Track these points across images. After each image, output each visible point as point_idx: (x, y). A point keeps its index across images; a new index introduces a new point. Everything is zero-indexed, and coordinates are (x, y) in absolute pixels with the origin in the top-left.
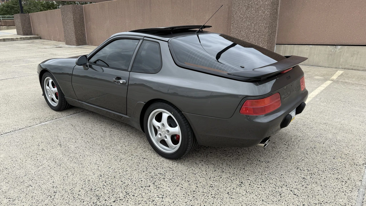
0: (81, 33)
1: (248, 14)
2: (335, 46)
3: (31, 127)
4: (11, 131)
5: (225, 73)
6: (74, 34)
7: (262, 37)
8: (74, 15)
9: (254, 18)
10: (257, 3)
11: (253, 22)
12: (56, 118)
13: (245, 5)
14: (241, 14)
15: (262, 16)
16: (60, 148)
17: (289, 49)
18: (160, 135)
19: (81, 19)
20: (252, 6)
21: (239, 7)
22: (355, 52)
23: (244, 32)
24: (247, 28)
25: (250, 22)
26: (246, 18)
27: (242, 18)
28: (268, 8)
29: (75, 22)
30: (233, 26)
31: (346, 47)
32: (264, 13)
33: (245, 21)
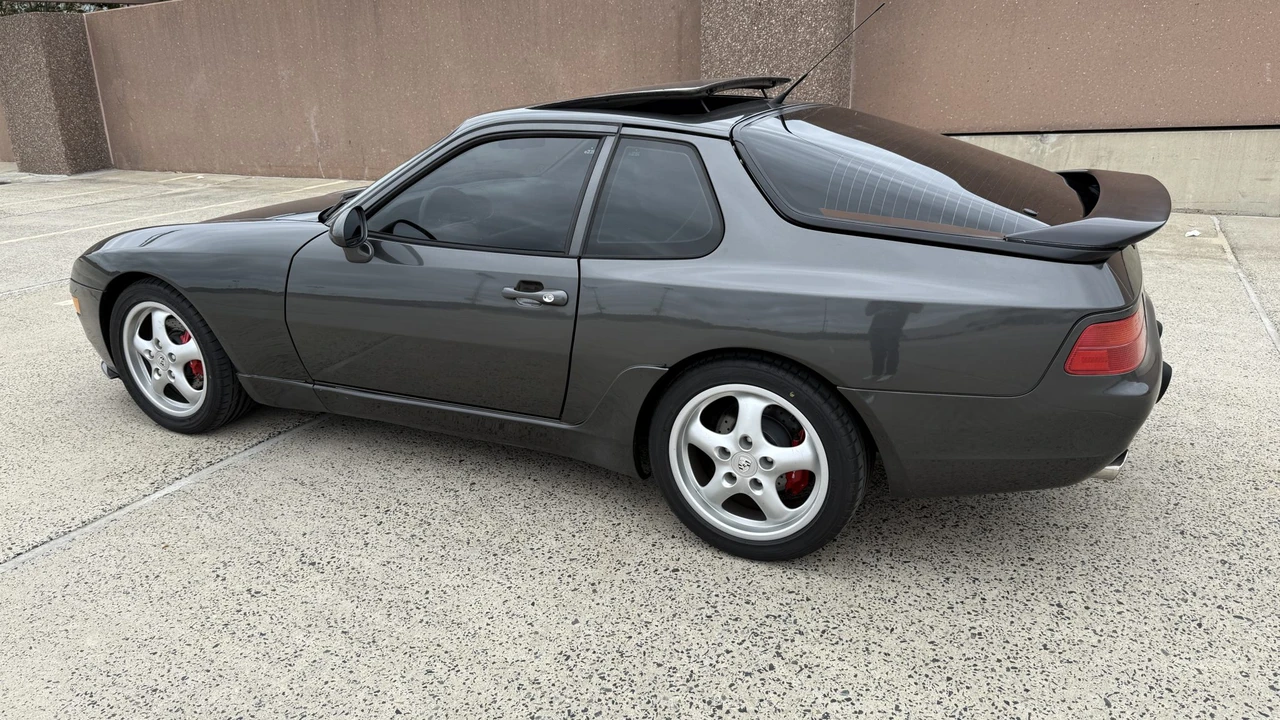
0: (85, 122)
1: (760, 38)
2: (1039, 136)
3: (128, 509)
4: (53, 536)
5: (995, 239)
6: (54, 130)
8: (49, 55)
9: (781, 50)
12: (210, 464)
13: (746, 8)
14: (735, 39)
15: (808, 45)
16: (319, 577)
18: (730, 477)
19: (78, 69)
20: (771, 12)
21: (727, 15)
22: (1102, 153)
26: (752, 52)
27: (740, 51)
28: (829, 18)
29: (55, 82)
31: (1074, 136)
32: (814, 33)
33: (749, 62)
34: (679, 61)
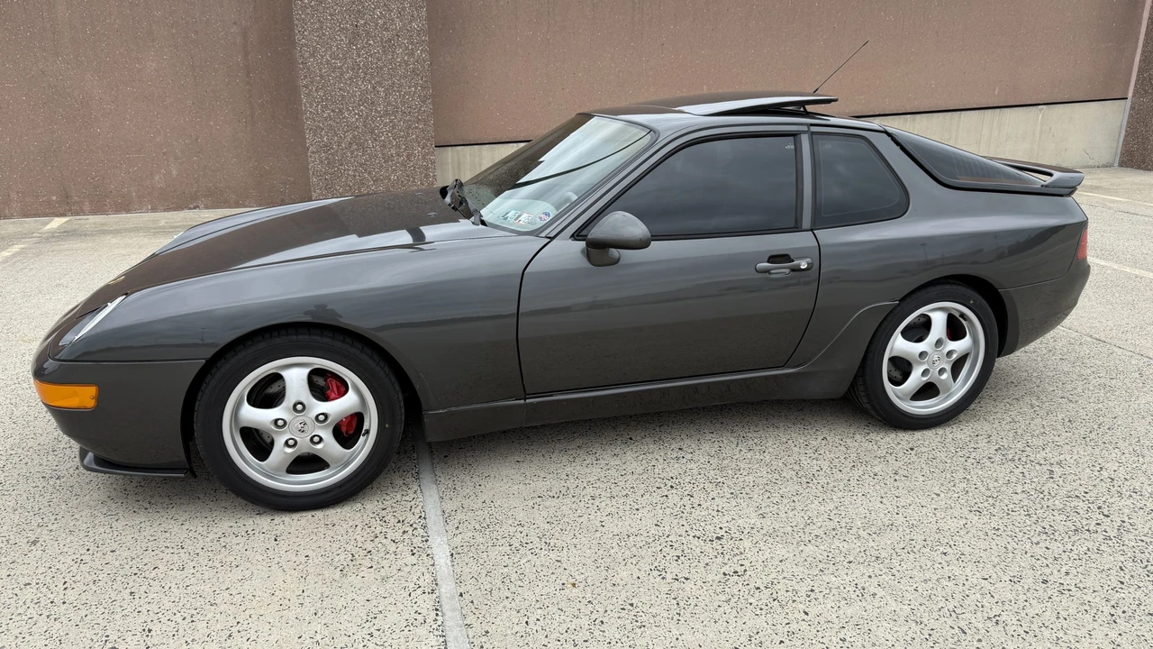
1: (359, 57)
7: (417, 128)
9: (381, 68)
10: (385, 23)
11: (379, 83)
13: (343, 28)
14: (334, 57)
15: (407, 65)
17: (468, 158)
20: (368, 33)
21: (324, 34)
23: (356, 114)
24: (363, 101)
25: (370, 82)
26: (353, 69)
27: (341, 68)
28: (424, 41)
30: (308, 95)
32: (411, 54)
33: (350, 79)
34: (248, 76)
